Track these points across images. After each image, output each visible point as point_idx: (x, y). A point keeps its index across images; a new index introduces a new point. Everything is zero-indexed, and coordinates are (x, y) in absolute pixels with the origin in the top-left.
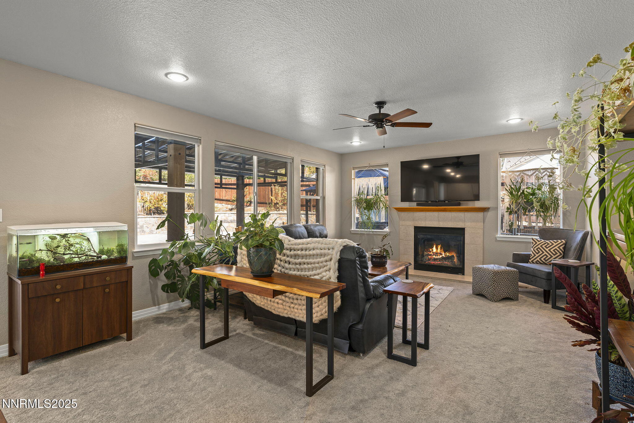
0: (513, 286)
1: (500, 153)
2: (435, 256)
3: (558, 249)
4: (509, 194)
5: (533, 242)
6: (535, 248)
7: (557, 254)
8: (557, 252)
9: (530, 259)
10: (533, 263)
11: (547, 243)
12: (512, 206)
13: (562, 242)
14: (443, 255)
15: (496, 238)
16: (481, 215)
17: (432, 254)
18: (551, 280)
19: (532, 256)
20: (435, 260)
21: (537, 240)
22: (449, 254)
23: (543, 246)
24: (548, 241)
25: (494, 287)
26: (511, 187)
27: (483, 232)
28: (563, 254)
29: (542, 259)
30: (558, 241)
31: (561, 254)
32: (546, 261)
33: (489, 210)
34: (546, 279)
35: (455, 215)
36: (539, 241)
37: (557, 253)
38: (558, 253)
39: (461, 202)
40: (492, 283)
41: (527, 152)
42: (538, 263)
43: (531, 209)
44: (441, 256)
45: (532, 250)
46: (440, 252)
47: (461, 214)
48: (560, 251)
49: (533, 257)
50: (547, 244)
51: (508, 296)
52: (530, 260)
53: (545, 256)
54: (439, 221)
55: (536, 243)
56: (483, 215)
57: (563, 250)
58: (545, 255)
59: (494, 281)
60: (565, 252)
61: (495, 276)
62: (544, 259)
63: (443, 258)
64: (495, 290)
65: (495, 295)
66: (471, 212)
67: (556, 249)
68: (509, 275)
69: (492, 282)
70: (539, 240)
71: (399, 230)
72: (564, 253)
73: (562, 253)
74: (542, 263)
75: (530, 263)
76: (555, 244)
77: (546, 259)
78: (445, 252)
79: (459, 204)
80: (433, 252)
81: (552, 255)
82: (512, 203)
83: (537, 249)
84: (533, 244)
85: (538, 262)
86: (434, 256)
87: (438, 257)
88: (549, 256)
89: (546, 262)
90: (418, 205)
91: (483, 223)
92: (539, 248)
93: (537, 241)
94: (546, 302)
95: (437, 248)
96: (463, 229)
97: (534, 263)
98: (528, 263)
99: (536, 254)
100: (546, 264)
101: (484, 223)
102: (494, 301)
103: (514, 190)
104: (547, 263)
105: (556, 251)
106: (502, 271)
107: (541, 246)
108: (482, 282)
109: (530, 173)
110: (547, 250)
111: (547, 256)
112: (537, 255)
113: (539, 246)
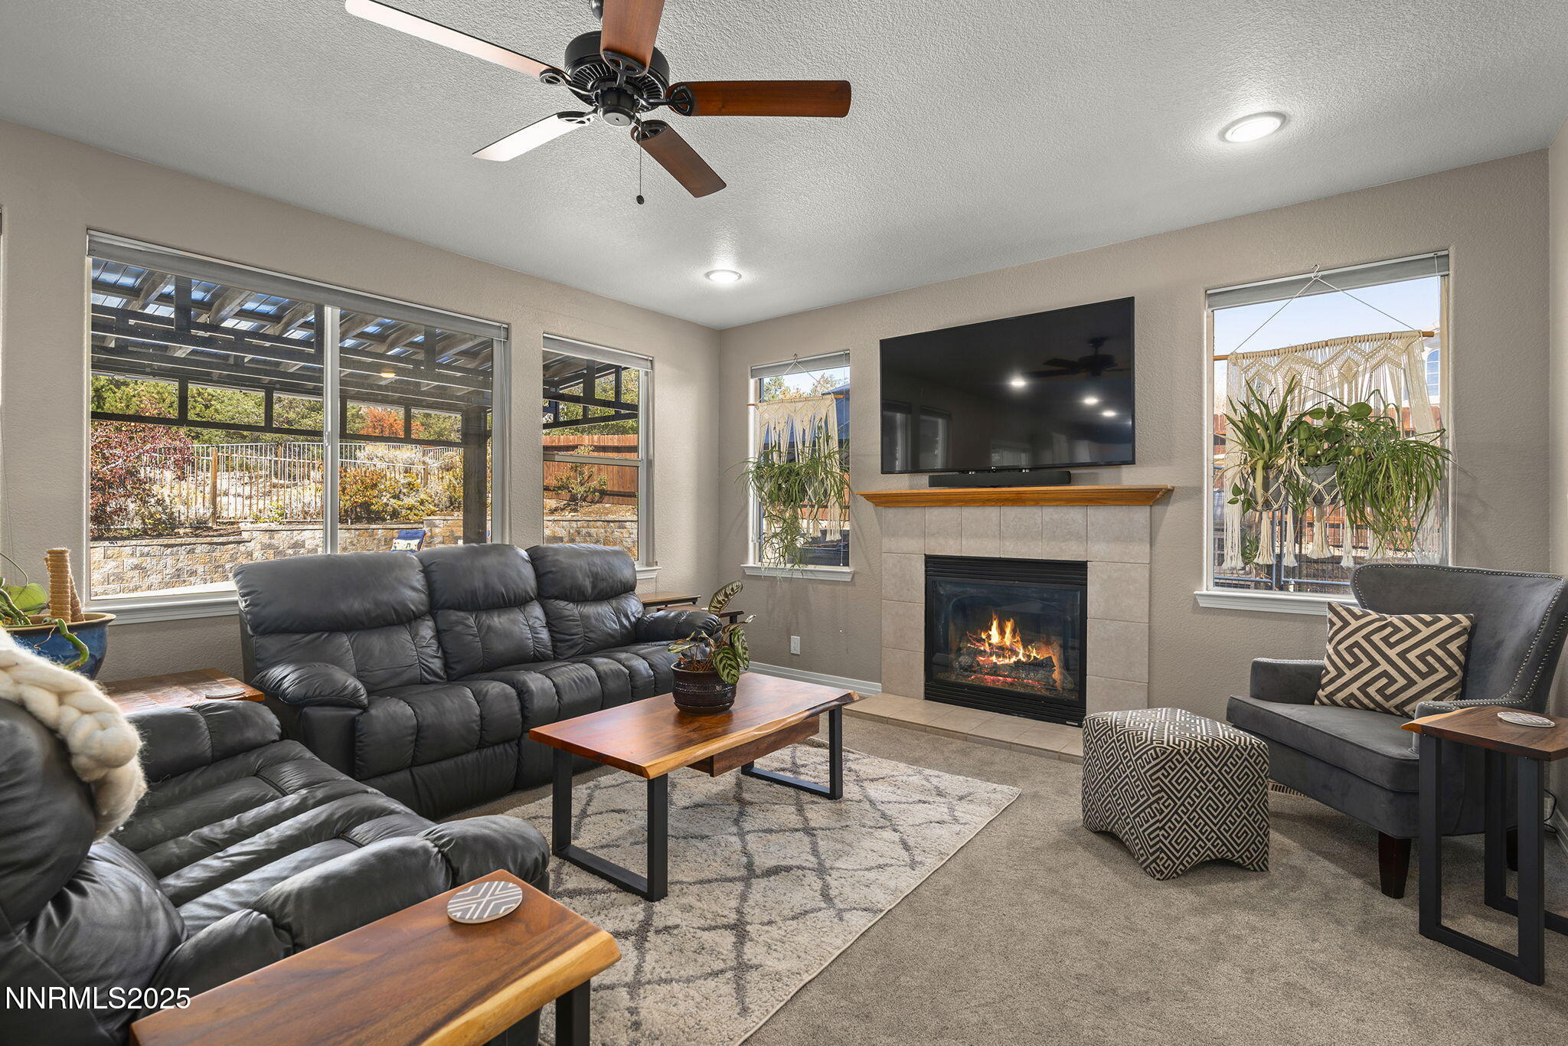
0: (1245, 813)
1: (1208, 292)
2: (998, 656)
3: (1440, 652)
4: (1241, 436)
5: (1335, 619)
6: (1340, 642)
7: (1437, 671)
8: (1437, 665)
9: (1323, 688)
10: (1334, 704)
11: (1391, 624)
12: (1251, 481)
13: (1456, 622)
14: (1021, 657)
15: (1195, 598)
16: (1140, 515)
17: (988, 650)
18: (1416, 794)
19: (1329, 677)
20: (995, 670)
21: (1349, 611)
22: (1038, 654)
23: (1376, 638)
24: (1394, 619)
25: (1159, 817)
26: (1251, 414)
27: (1150, 576)
28: (1460, 674)
29: (1371, 690)
30: (1441, 619)
31: (1452, 674)
32: (1388, 698)
33: (1170, 497)
34: (1393, 791)
35: (1056, 516)
36: (1357, 617)
37: (1433, 670)
38: (1441, 669)
39: (1072, 471)
40: (1153, 799)
41: (1311, 279)
42: (1356, 704)
43: (1324, 492)
44: (1014, 659)
45: (1331, 651)
46: (1012, 644)
47: (1074, 515)
48: (1450, 662)
49: (1332, 681)
50: (1389, 630)
51: (1222, 852)
52: (1320, 693)
53: (1384, 681)
54: (1001, 536)
55: (1346, 624)
56: (1148, 514)
57: (1462, 658)
58: (1385, 674)
59: (1159, 792)
60: (1471, 666)
61: (1163, 767)
62: (1380, 691)
63: (1018, 663)
64: (1162, 828)
65: (1163, 851)
66: (1105, 505)
67: (1430, 652)
68: (1225, 764)
69: (1153, 795)
70: (1358, 611)
71: (881, 565)
72: (1465, 668)
73: (1456, 668)
74: (1372, 706)
75: (1322, 703)
76: (1426, 632)
77: (1389, 691)
78: (1025, 647)
79: (1068, 479)
80: (990, 644)
81: (1413, 675)
82: (1253, 471)
83: (1349, 649)
84: (1335, 628)
85: (1352, 702)
86: (994, 659)
87: (1007, 661)
88: (1402, 682)
89: (1387, 705)
90: (933, 483)
91: (1148, 546)
92: (1356, 644)
93: (1348, 617)
94: (1393, 887)
95: (1002, 632)
96: (1081, 567)
97: (1337, 705)
98: (1312, 703)
99: (1346, 670)
100: (1387, 711)
101: (1151, 545)
102: (1158, 876)
103: (1261, 422)
104: (1393, 710)
105: (1429, 658)
106: (1193, 749)
107: (1367, 638)
108: (1116, 788)
109: (1319, 356)
110: (1392, 653)
111: (1392, 681)
112: (1349, 674)
113: (1358, 637)
